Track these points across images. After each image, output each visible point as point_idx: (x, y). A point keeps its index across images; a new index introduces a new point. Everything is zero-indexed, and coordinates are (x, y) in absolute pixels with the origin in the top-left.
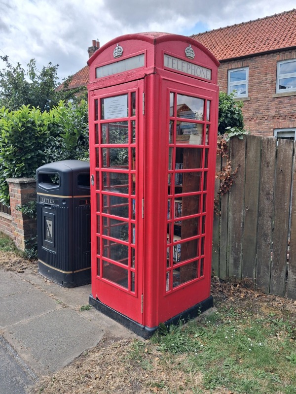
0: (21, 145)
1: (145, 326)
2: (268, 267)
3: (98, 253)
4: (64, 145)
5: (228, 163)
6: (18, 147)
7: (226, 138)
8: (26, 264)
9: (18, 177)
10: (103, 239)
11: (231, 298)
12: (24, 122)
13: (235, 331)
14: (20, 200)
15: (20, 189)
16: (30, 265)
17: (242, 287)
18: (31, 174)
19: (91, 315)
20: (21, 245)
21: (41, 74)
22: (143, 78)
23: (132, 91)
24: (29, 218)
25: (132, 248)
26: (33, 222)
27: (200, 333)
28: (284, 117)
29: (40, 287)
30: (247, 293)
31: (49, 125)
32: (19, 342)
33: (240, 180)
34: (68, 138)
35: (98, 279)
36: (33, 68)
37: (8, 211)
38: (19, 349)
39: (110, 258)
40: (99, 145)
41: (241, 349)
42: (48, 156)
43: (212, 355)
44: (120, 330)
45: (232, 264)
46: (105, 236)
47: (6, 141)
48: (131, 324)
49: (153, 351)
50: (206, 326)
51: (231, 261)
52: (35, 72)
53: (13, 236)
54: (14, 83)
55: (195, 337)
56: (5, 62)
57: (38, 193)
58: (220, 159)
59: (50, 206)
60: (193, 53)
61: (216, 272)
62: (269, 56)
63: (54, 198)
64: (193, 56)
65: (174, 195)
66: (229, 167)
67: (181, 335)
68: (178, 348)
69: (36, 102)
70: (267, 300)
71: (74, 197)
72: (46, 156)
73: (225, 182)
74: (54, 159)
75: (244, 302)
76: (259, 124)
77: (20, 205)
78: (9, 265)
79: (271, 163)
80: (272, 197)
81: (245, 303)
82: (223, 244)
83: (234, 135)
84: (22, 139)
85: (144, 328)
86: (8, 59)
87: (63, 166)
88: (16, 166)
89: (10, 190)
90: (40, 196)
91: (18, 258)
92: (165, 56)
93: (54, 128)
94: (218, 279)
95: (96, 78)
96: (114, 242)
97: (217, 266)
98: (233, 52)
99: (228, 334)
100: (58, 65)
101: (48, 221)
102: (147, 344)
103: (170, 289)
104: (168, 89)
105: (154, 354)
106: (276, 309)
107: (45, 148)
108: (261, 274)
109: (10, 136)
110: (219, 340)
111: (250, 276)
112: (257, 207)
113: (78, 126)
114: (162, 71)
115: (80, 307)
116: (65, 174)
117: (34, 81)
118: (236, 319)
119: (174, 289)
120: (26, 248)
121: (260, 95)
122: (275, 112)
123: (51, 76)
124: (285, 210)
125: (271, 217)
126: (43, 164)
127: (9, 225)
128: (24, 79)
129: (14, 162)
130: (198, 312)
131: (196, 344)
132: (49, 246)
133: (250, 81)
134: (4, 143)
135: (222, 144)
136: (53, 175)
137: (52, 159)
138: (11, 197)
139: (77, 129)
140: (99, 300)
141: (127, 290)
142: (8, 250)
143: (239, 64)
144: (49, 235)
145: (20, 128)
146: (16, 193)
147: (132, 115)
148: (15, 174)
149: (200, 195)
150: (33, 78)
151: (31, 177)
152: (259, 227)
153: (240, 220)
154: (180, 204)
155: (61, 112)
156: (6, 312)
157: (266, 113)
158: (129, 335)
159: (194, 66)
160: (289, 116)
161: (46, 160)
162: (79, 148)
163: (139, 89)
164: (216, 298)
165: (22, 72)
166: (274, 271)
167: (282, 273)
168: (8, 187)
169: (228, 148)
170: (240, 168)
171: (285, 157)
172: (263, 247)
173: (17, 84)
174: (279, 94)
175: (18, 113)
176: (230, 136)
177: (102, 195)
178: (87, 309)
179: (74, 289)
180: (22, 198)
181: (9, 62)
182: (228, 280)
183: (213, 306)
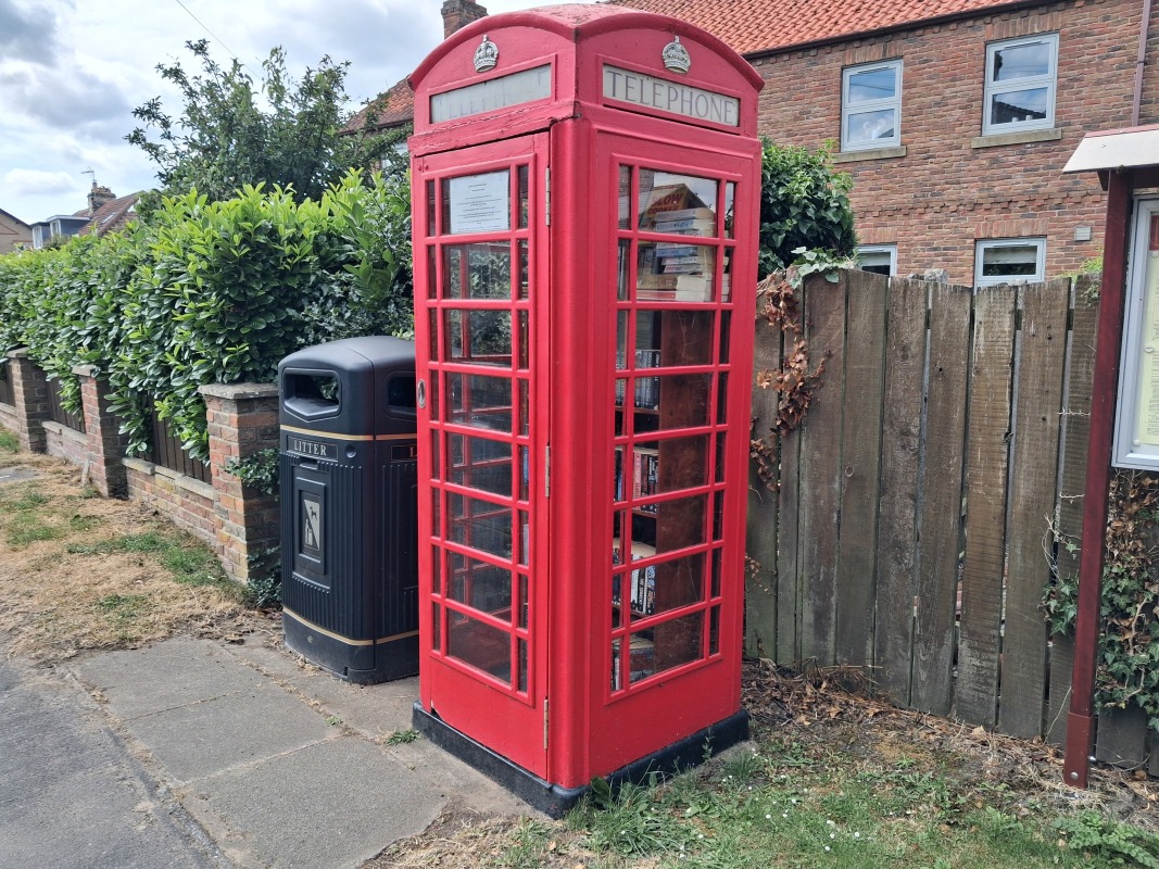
0: (239, 294)
1: (553, 783)
2: (905, 635)
3: (435, 589)
4: (355, 294)
5: (796, 347)
6: (231, 300)
7: (794, 278)
8: (252, 620)
9: (232, 382)
10: (447, 551)
11: (802, 718)
12: (250, 230)
13: (794, 801)
14: (235, 445)
15: (235, 416)
16: (263, 623)
17: (836, 689)
18: (266, 373)
19: (416, 755)
20: (238, 568)
21: (301, 90)
22: (547, 130)
23: (520, 162)
24: (260, 494)
25: (520, 575)
26: (271, 504)
27: (702, 806)
28: (1007, 205)
29: (285, 681)
30: (847, 703)
31: (316, 237)
32: (223, 819)
33: (830, 394)
34: (366, 274)
35: (435, 658)
36: (277, 71)
37: (204, 475)
38: (223, 835)
39: (471, 605)
40: (440, 302)
41: (803, 846)
42: (312, 324)
43: (725, 861)
44: (491, 796)
45: (810, 625)
46: (453, 544)
47: (200, 282)
48: (518, 780)
49: (572, 847)
50: (720, 789)
51: (808, 617)
52: (284, 82)
53: (218, 544)
54: (223, 118)
55: (687, 816)
56: (200, 58)
57: (283, 427)
58: (778, 337)
59: (314, 461)
60: (686, 57)
61: (768, 648)
62: (962, 26)
63: (324, 440)
64: (685, 66)
65: (631, 436)
66: (801, 356)
67: (648, 809)
68: (637, 841)
69: (286, 169)
70: (898, 723)
71: (379, 438)
72: (307, 323)
73: (791, 401)
74: (329, 334)
75: (835, 729)
76: (931, 225)
77: (236, 458)
78: (203, 623)
79: (914, 349)
80: (915, 443)
81: (838, 731)
82: (787, 569)
83: (812, 269)
84: (242, 279)
85: (551, 790)
86: (210, 48)
87: (350, 353)
88: (225, 352)
89: (209, 418)
90: (288, 434)
91: (228, 604)
92: (605, 70)
93: (332, 246)
94: (772, 666)
95: (431, 123)
96: (481, 562)
97: (772, 630)
98: (858, 15)
99: (777, 810)
100: (348, 64)
101: (308, 504)
102: (557, 831)
103: (621, 688)
104: (612, 158)
105: (572, 854)
106: (922, 746)
107: (305, 302)
108: (889, 654)
109: (210, 268)
110: (749, 823)
111: (859, 659)
112: (876, 467)
113: (393, 242)
114: (595, 109)
115: (389, 734)
116: (353, 375)
117: (280, 110)
118: (804, 773)
119: (634, 686)
120: (251, 575)
121: (934, 142)
122: (980, 190)
123: (329, 96)
124: (949, 476)
125: (914, 498)
126: (300, 347)
127: (206, 514)
128: (252, 104)
129: (220, 341)
130: (704, 751)
131: (687, 831)
132: (311, 570)
133: (905, 100)
134: (194, 287)
135: (782, 294)
136: (328, 379)
137: (322, 334)
138: (211, 437)
139: (391, 250)
140: (438, 717)
141: (509, 687)
142: (203, 581)
143: (875, 51)
144: (310, 543)
145: (236, 248)
146: (225, 425)
147: (520, 224)
148: (223, 374)
149: (709, 435)
150: (279, 99)
151: (265, 382)
152: (883, 525)
153: (830, 502)
154: (655, 458)
155: (349, 205)
156: (193, 745)
157: (951, 192)
158: (513, 809)
159: (687, 91)
160: (1019, 204)
161: (305, 336)
162: (396, 304)
163: (536, 156)
164: (759, 717)
165: (246, 85)
166: (921, 646)
167: (942, 652)
168: (206, 409)
169: (800, 307)
170: (832, 361)
171: (950, 333)
172: (893, 578)
173: (232, 119)
174: (990, 140)
175: (230, 207)
176: (803, 274)
177: (446, 434)
178: (408, 740)
179: (375, 688)
180: (241, 440)
181: (210, 58)
182: (801, 670)
183: (746, 738)
